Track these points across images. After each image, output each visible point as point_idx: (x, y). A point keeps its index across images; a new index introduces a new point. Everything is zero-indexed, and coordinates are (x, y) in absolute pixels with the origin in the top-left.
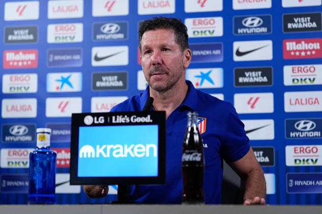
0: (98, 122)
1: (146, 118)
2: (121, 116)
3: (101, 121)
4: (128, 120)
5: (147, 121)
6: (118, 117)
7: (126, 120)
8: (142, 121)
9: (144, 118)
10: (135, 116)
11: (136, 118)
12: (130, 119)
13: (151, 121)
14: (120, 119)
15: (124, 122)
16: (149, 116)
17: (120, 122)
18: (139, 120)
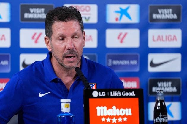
0: (101, 95)
1: (132, 93)
2: (116, 92)
3: (103, 94)
4: (120, 95)
5: (132, 95)
6: (114, 92)
7: (119, 94)
8: (129, 95)
9: (130, 93)
10: (125, 92)
11: (125, 93)
12: (122, 94)
13: (135, 95)
14: (115, 94)
15: (118, 95)
16: (133, 92)
17: (116, 95)
18: (127, 94)
